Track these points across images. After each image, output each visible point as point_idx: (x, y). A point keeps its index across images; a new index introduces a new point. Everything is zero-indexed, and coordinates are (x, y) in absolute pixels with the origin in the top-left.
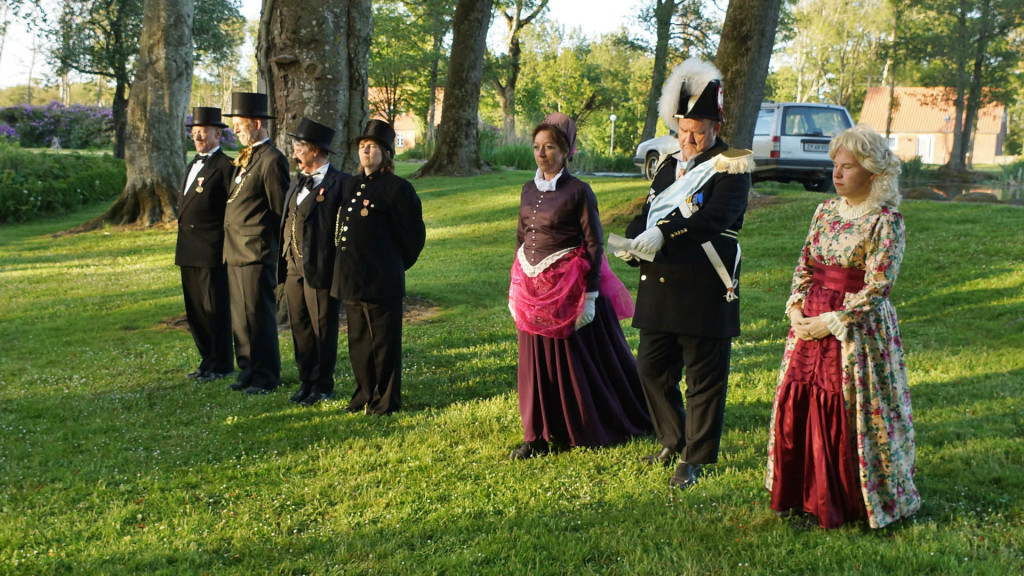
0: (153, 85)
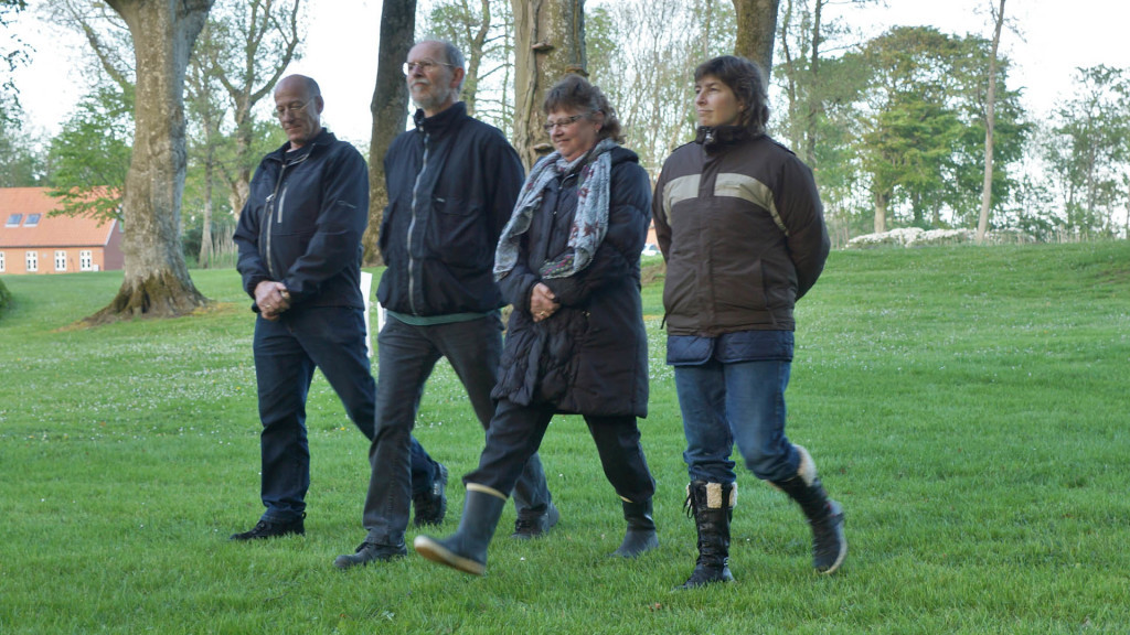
0: (157, 176)
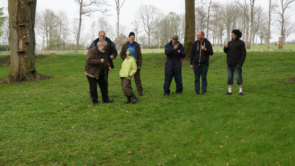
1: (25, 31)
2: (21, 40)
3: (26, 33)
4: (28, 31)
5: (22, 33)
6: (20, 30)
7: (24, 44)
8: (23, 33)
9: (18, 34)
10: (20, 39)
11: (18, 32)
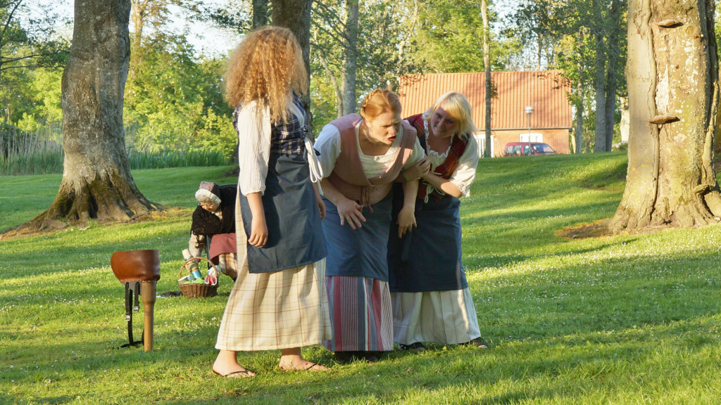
0: (102, 65)
1: (678, 45)
2: (662, 77)
3: (683, 52)
4: (688, 43)
5: (668, 51)
6: (663, 43)
7: (673, 91)
8: (672, 52)
9: (654, 56)
10: (663, 73)
11: (654, 51)
